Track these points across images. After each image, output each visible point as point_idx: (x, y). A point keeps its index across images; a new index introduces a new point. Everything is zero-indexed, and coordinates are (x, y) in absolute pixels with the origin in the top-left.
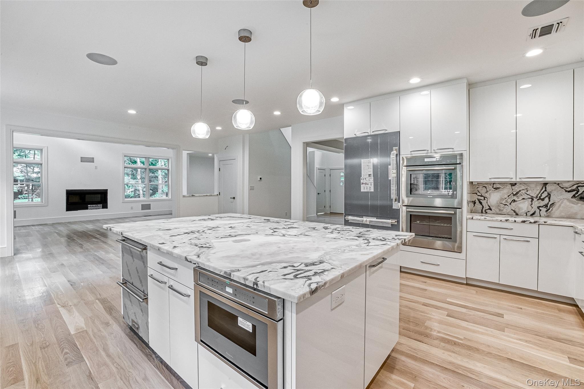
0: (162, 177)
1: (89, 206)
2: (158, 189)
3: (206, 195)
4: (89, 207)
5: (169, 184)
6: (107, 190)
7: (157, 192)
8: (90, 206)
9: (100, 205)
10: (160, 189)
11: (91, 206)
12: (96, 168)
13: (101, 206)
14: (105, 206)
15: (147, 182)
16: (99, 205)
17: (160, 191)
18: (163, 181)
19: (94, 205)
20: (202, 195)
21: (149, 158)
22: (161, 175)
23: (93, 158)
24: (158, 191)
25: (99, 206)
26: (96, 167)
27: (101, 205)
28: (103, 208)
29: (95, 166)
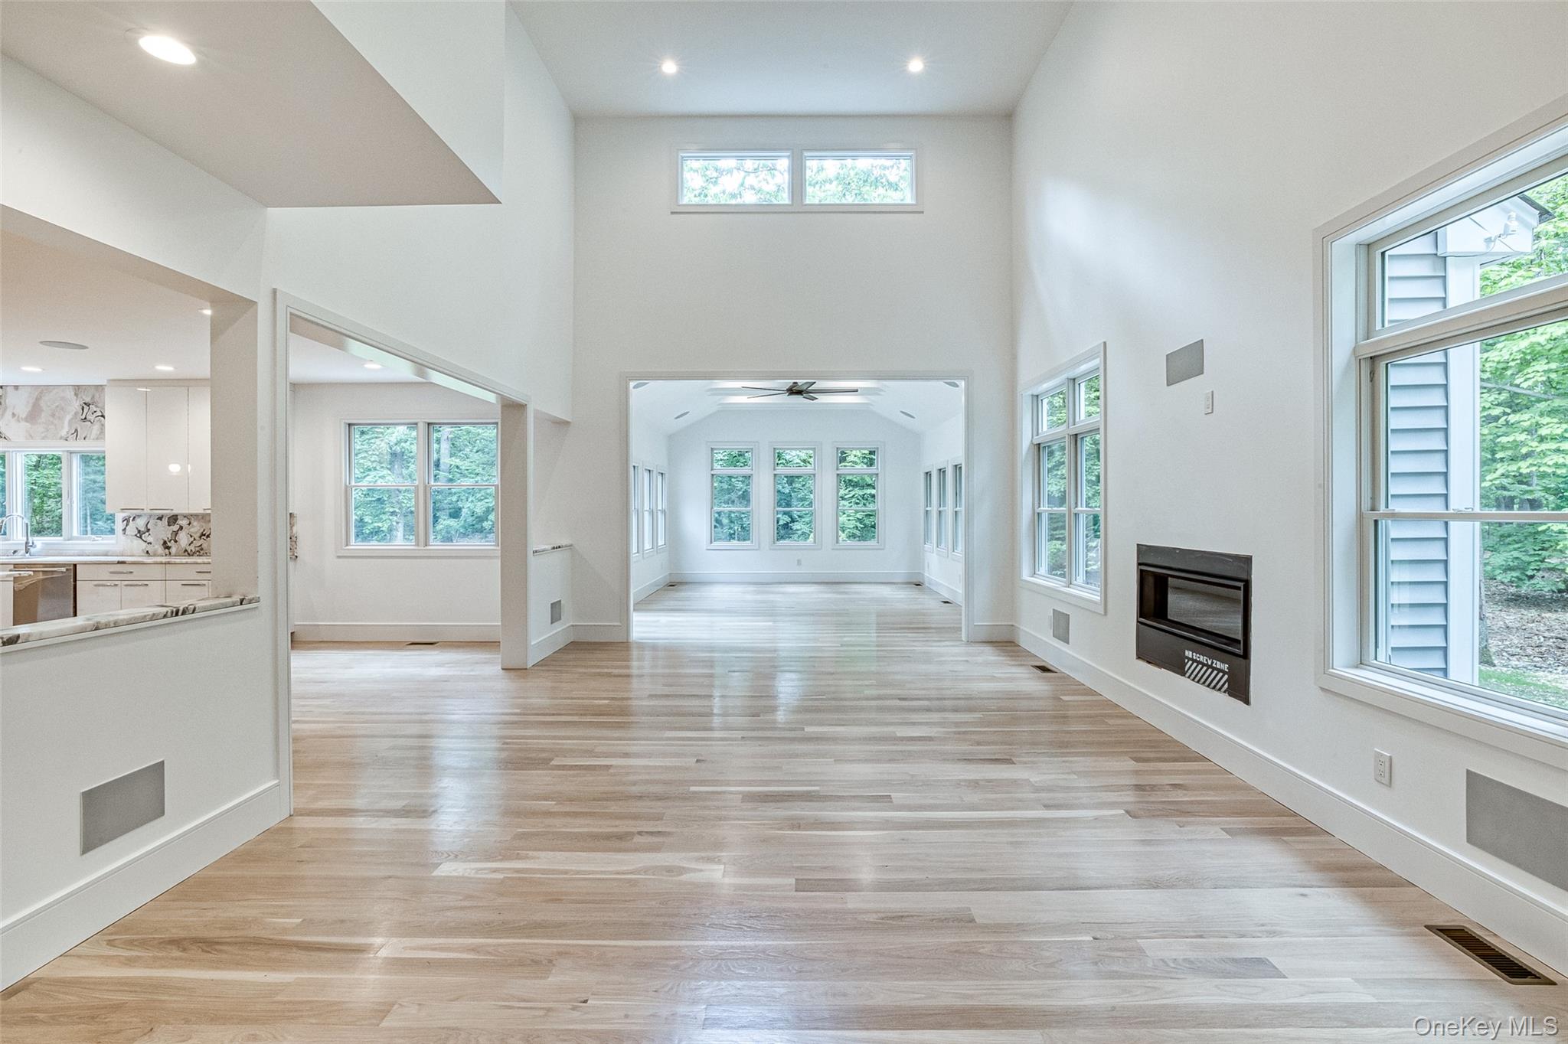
12: (1209, 405)
23: (1201, 345)
28: (1231, 691)
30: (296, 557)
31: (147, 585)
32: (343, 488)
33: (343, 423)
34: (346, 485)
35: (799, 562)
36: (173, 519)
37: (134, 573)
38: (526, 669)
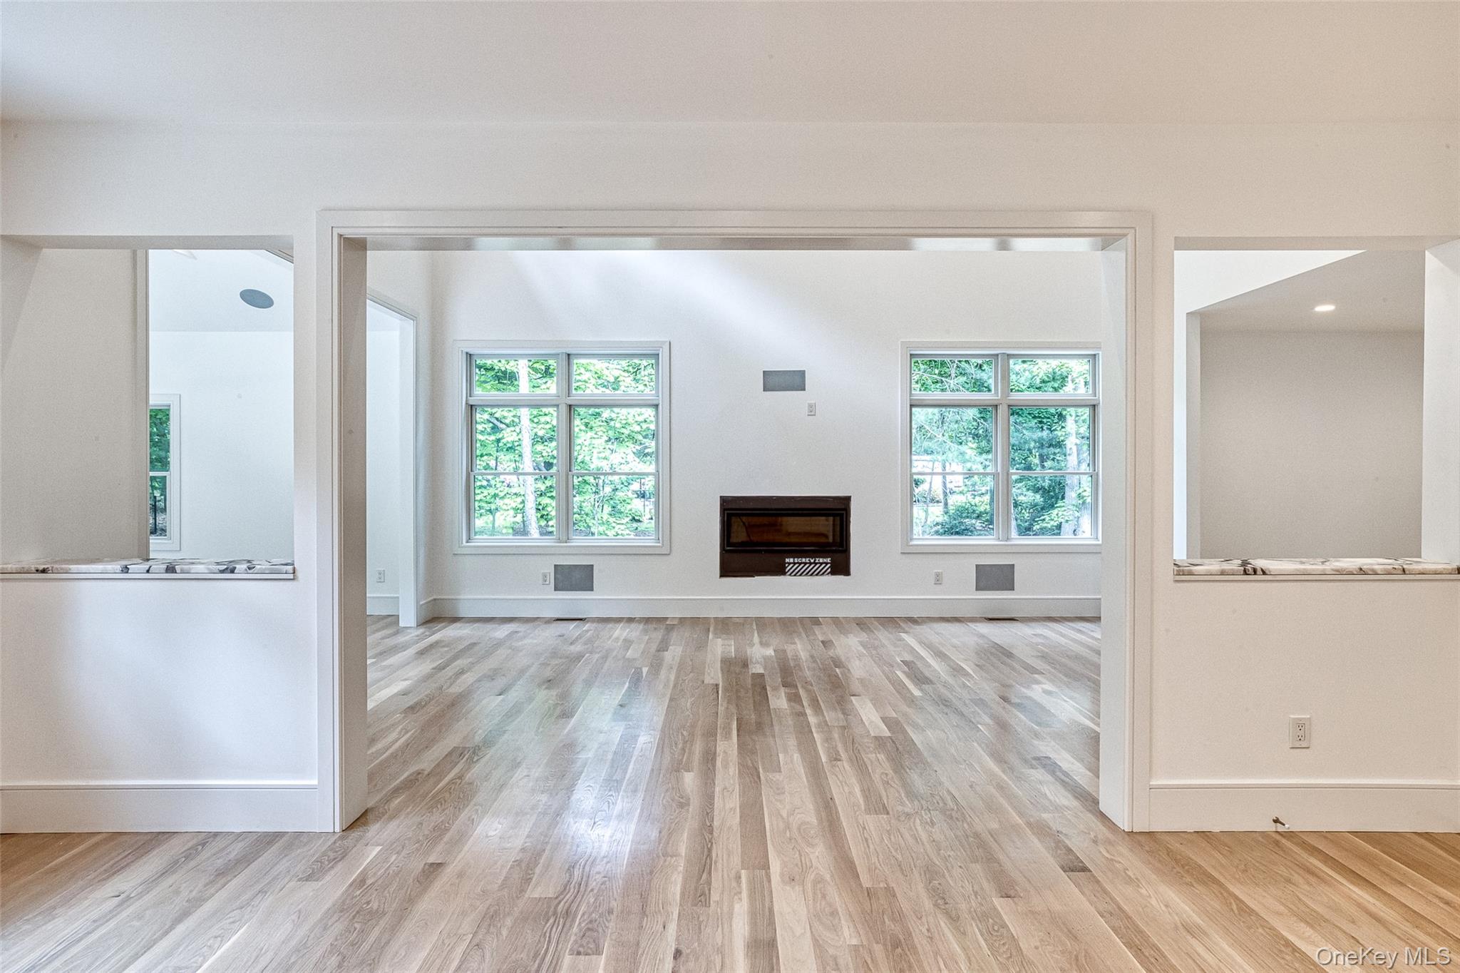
0: (1078, 442)
1: (787, 560)
2: (1067, 488)
3: (1361, 571)
4: (789, 564)
5: (1097, 474)
6: (848, 499)
7: (1063, 498)
8: (792, 560)
9: (825, 560)
10: (1072, 489)
11: (795, 564)
12: (812, 410)
13: (827, 564)
14: (841, 567)
15: (1002, 468)
16: (821, 560)
17: (1071, 495)
18: (1081, 457)
19: (804, 560)
20: (1328, 567)
21: (1009, 356)
22: (1076, 434)
23: (803, 373)
24: (1066, 495)
25: (821, 564)
26: (810, 406)
27: (829, 560)
28: (834, 572)
29: (807, 405)
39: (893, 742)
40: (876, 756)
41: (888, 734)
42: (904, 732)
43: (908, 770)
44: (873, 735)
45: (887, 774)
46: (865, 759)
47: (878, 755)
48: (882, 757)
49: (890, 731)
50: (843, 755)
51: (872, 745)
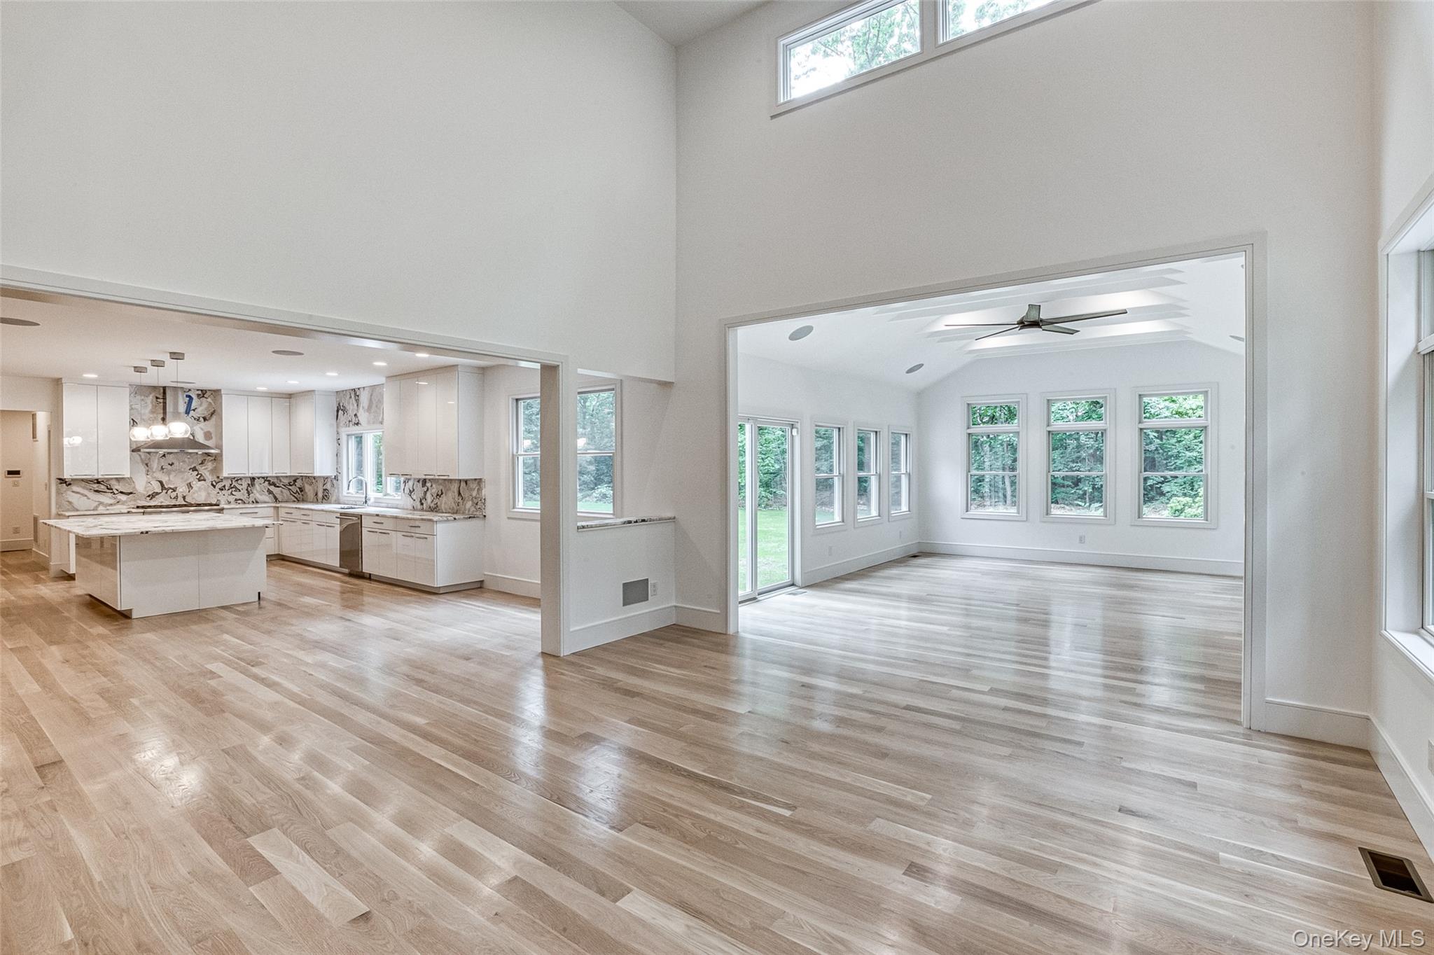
30: (485, 516)
31: (426, 538)
32: (511, 456)
33: (510, 399)
34: (513, 455)
35: (1082, 540)
36: (424, 481)
37: (422, 528)
38: (557, 657)
39: (240, 830)
40: (256, 799)
41: (255, 841)
42: (227, 856)
43: (210, 795)
44: (275, 830)
45: (235, 782)
46: (268, 791)
47: (254, 802)
48: (248, 801)
49: (252, 848)
50: (298, 786)
51: (269, 812)
